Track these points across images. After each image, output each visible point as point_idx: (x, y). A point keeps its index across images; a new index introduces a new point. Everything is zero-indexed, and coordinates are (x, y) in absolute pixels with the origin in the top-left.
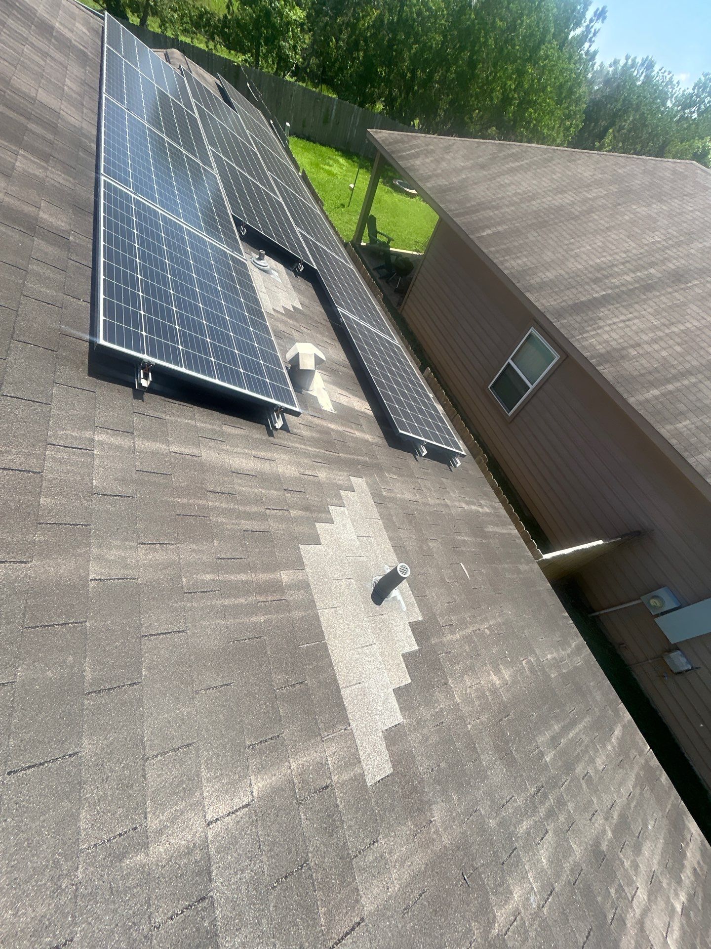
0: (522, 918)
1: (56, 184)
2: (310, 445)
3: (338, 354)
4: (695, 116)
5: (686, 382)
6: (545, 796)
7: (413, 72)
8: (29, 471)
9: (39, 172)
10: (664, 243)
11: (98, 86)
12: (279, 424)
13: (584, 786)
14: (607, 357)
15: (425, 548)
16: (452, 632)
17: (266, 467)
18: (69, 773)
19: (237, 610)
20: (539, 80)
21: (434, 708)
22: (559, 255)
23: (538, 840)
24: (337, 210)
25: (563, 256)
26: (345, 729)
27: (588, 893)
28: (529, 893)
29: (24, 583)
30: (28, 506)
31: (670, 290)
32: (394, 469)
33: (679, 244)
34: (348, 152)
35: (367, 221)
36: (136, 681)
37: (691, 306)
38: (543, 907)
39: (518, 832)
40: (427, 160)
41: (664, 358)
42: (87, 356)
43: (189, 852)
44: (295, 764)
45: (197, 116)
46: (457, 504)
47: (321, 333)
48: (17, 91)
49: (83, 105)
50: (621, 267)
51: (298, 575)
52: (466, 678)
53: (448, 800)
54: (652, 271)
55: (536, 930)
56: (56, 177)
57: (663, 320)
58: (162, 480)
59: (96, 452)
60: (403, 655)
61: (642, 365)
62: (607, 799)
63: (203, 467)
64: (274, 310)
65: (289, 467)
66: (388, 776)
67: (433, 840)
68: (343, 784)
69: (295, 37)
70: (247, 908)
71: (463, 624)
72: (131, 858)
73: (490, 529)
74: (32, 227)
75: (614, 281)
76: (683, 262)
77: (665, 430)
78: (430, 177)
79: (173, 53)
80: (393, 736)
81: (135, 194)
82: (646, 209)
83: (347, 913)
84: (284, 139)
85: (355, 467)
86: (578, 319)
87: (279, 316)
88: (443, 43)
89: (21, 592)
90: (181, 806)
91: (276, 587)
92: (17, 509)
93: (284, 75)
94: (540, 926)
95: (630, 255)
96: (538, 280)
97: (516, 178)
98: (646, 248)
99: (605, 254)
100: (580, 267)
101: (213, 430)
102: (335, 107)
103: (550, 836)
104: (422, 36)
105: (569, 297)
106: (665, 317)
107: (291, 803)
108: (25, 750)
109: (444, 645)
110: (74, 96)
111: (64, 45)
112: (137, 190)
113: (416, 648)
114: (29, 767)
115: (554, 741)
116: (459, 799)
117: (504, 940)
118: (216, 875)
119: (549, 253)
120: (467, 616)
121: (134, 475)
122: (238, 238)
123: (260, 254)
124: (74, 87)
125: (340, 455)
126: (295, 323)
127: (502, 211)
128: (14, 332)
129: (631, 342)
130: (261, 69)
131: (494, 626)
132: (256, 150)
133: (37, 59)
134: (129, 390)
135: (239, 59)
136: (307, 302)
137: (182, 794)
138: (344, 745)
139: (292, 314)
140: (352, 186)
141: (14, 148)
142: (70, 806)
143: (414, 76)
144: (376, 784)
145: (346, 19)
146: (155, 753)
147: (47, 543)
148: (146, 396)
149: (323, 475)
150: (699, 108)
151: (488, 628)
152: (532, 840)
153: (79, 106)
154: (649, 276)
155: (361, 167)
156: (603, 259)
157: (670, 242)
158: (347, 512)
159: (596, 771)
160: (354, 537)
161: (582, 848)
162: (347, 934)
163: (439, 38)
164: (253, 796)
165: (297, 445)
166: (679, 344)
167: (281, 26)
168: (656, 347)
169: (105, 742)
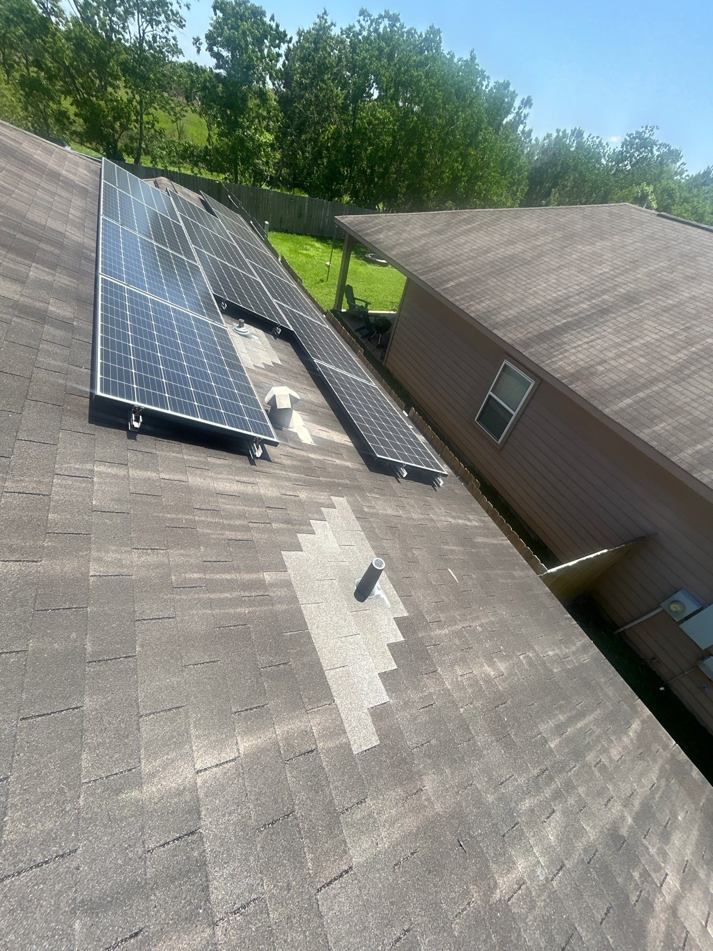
0: (528, 888)
1: (63, 285)
2: (290, 472)
3: (316, 397)
4: (629, 167)
5: (655, 388)
6: (551, 779)
7: (372, 168)
8: (39, 495)
9: (49, 278)
10: (612, 272)
11: (97, 211)
12: (259, 453)
13: (597, 774)
14: (576, 376)
15: (410, 555)
16: (441, 627)
17: (249, 489)
18: (72, 722)
19: (222, 603)
20: (482, 159)
21: (422, 692)
22: (519, 295)
23: (543, 818)
24: (317, 285)
25: (522, 295)
26: (329, 704)
27: (606, 873)
28: (535, 865)
29: (35, 577)
30: (38, 520)
31: (624, 311)
32: (376, 490)
33: (627, 271)
34: (322, 238)
35: (345, 290)
36: (130, 655)
37: (646, 321)
38: (552, 880)
39: (520, 809)
40: (390, 234)
41: (631, 370)
42: (88, 409)
43: (180, 793)
44: (280, 730)
45: (182, 224)
46: (443, 518)
47: (300, 382)
48: (32, 222)
49: (85, 226)
50: (577, 297)
51: (281, 576)
52: (456, 667)
53: (440, 772)
54: (605, 297)
55: (545, 900)
56: (62, 280)
57: (624, 337)
58: (153, 500)
59: (95, 480)
60: (388, 645)
61: (611, 379)
62: (625, 789)
63: (189, 490)
64: (255, 366)
65: (270, 489)
66: (375, 747)
67: (425, 806)
68: (329, 750)
69: (267, 155)
70: (235, 846)
71: (453, 621)
72: (127, 794)
73: (480, 539)
74: (42, 317)
75: (572, 310)
76: (633, 286)
77: (644, 434)
78: (394, 246)
79: (161, 180)
80: (379, 714)
81: (128, 285)
82: (590, 247)
83: (335, 861)
84: (263, 233)
85: (336, 489)
86: (545, 346)
87: (260, 370)
88: (393, 143)
89: (33, 583)
90: (172, 755)
91: (260, 585)
92: (29, 522)
93: (261, 186)
94: (549, 897)
95: (582, 286)
96: (503, 317)
97: (470, 237)
98: (597, 279)
99: (560, 288)
100: (539, 302)
101: (198, 461)
102: (307, 204)
103: (557, 815)
104: (374, 139)
105: (534, 328)
106: (624, 335)
107: (277, 762)
108: (36, 703)
109: (432, 638)
110: (77, 220)
111: (69, 185)
112: (129, 282)
113: (402, 639)
114: (38, 716)
115: (559, 729)
116: (452, 773)
117: (508, 905)
118: (205, 816)
119: (510, 294)
120: (457, 614)
121: (128, 497)
122: (219, 311)
123: (240, 323)
124: (78, 214)
125: (321, 479)
126: (275, 375)
127: (462, 265)
128: (27, 394)
129: (598, 360)
130: (240, 184)
131: (487, 624)
132: (235, 244)
133: (46, 197)
134: (124, 433)
135: (220, 178)
136: (285, 358)
137: (172, 746)
138: (329, 717)
139: (273, 369)
140: (328, 263)
141: (28, 262)
142: (73, 748)
143: (373, 171)
144: (362, 753)
145: (309, 135)
146: (148, 712)
147: (55, 547)
148: (139, 436)
149: (303, 495)
150: (631, 161)
151: (480, 626)
152: (536, 818)
153: (81, 227)
154: (603, 302)
155: (335, 247)
156: (559, 293)
157: (618, 271)
158: (328, 525)
159: (611, 760)
160: (336, 545)
161: (596, 830)
162: (335, 879)
163: (390, 139)
164: (239, 753)
165: (278, 472)
166: (642, 356)
167: (254, 149)
168: (622, 361)
169: (104, 700)
